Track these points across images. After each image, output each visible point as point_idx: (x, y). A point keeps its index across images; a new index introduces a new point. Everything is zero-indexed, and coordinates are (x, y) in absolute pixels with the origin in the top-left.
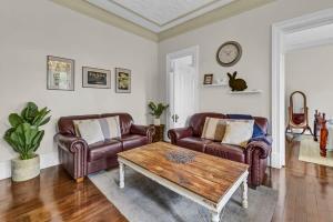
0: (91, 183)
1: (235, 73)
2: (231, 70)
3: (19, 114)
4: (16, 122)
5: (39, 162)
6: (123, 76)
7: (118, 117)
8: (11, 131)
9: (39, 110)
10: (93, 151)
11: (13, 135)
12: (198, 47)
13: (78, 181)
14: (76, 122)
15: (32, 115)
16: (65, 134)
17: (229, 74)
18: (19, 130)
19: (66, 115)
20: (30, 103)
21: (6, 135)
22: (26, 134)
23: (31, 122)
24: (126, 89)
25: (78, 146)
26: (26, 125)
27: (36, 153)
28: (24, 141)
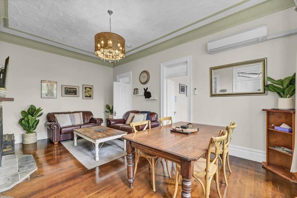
0: (62, 145)
1: (147, 88)
2: (145, 86)
3: (26, 111)
4: (24, 115)
5: (36, 135)
6: (88, 89)
7: (81, 114)
8: (22, 119)
9: (37, 109)
10: (63, 129)
11: (23, 121)
12: (131, 72)
13: (55, 143)
14: (56, 115)
15: (33, 111)
16: (50, 121)
17: (144, 89)
18: (26, 119)
19: (51, 112)
20: (32, 106)
21: (20, 121)
22: (30, 121)
23: (32, 115)
24: (90, 96)
25: (55, 126)
26: (30, 116)
27: (35, 131)
28: (29, 124)
